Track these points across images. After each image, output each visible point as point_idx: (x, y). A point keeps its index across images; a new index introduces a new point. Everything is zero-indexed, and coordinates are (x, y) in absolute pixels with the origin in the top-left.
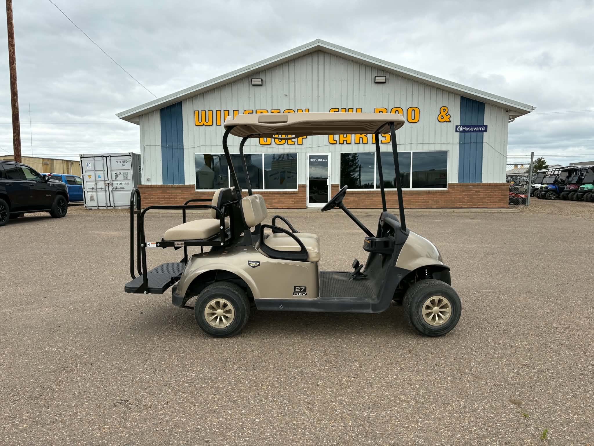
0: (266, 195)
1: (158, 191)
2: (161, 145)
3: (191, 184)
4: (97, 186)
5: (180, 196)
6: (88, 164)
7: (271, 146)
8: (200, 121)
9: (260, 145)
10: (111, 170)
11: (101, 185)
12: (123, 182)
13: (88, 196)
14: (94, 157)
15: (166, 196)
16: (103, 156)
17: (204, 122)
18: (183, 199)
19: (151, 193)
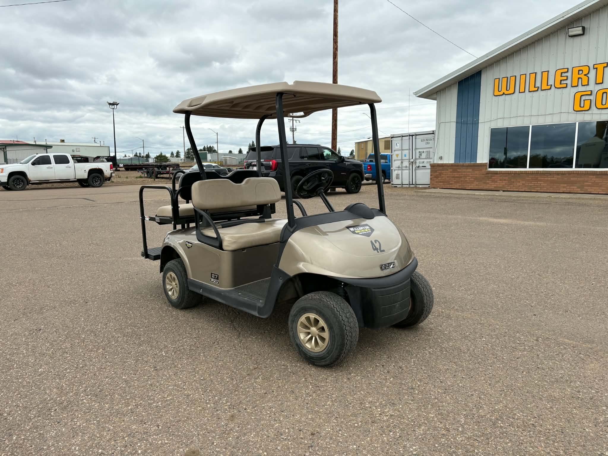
0: (577, 175)
1: (449, 170)
2: (456, 121)
3: (484, 162)
4: (403, 164)
5: (470, 176)
6: (396, 144)
7: (590, 112)
8: (500, 90)
9: (573, 112)
10: (416, 149)
11: (406, 163)
12: (425, 161)
13: (394, 174)
14: (402, 136)
15: (456, 174)
16: (410, 136)
17: (504, 90)
18: (473, 179)
19: (442, 172)
